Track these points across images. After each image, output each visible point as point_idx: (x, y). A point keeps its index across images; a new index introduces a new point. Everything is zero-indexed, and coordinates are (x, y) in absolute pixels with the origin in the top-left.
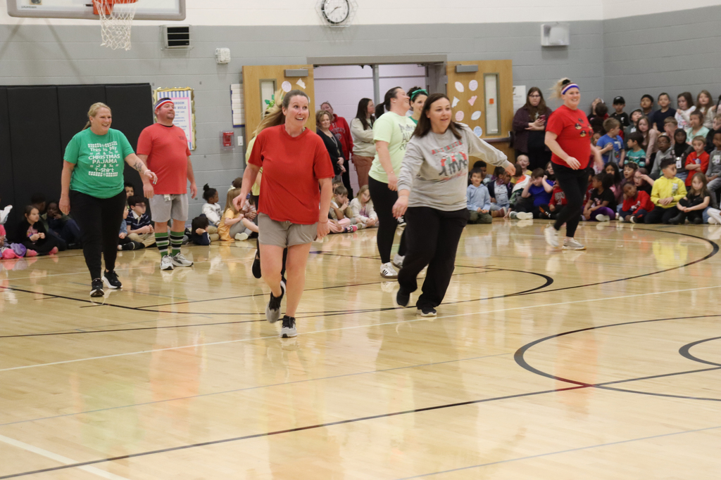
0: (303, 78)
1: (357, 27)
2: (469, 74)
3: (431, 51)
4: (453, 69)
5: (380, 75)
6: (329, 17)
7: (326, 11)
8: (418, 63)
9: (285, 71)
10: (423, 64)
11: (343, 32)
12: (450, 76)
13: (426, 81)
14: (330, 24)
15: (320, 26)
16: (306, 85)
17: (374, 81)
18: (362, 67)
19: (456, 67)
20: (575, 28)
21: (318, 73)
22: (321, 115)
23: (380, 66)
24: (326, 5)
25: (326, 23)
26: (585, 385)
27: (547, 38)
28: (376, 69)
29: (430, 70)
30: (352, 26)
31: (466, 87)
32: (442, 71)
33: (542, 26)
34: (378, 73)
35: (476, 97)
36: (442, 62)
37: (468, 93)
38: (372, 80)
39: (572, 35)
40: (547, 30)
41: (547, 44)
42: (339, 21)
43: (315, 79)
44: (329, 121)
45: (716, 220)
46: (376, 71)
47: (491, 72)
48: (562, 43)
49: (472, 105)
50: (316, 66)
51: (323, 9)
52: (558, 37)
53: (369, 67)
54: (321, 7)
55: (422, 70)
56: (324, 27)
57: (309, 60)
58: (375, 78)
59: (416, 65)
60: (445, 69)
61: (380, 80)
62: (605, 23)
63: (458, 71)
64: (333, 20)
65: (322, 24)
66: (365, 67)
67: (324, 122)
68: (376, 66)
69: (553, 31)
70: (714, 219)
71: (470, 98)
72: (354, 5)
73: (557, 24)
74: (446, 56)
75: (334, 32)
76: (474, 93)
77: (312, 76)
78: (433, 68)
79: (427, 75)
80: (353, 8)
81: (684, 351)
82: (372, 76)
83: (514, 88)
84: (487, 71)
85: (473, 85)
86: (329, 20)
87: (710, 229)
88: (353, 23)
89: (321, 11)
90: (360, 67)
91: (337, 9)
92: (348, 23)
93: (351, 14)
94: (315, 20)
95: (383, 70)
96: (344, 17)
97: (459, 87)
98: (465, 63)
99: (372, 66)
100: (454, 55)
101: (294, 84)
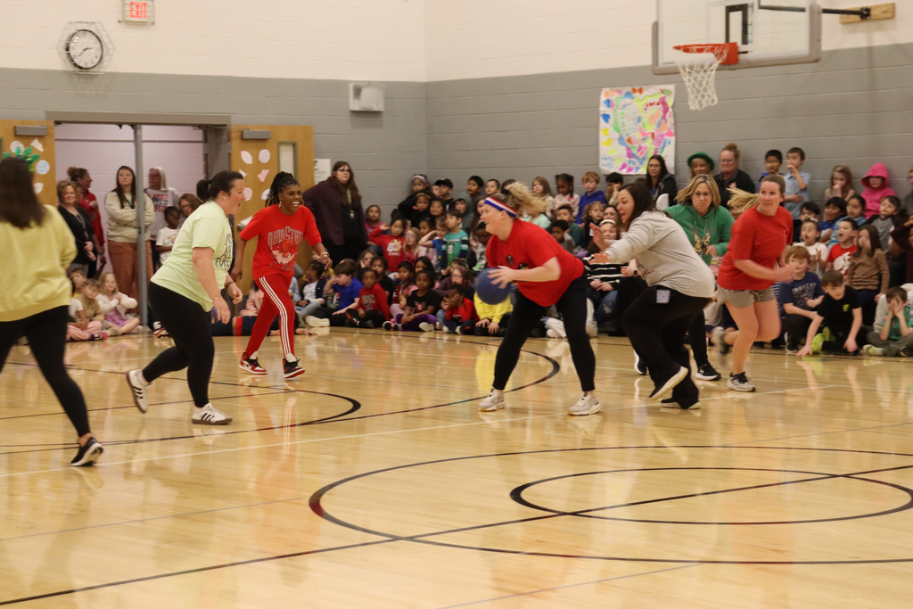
0: (40, 137)
1: (114, 75)
2: (258, 141)
3: (211, 110)
4: (239, 134)
5: (144, 139)
6: (76, 61)
7: (72, 52)
8: (193, 125)
9: (15, 128)
10: (199, 126)
11: (96, 80)
12: (235, 143)
13: (204, 149)
14: (77, 69)
15: (65, 71)
16: (44, 147)
17: (136, 145)
18: (120, 126)
19: (242, 132)
20: (391, 90)
21: (60, 131)
22: (64, 187)
23: (144, 127)
24: (72, 45)
25: (71, 68)
26: (396, 538)
27: (357, 101)
28: (138, 130)
29: (208, 134)
30: (107, 74)
31: (256, 158)
32: (225, 137)
33: (351, 85)
34: (141, 136)
35: (268, 171)
36: (225, 125)
37: (258, 165)
38: (132, 145)
39: (388, 98)
40: (358, 91)
41: (357, 108)
42: (89, 66)
43: (57, 140)
44: (73, 195)
45: (558, 333)
46: (138, 133)
47: (287, 140)
48: (375, 108)
49: (263, 181)
50: (58, 123)
51: (67, 49)
52: (370, 100)
53: (129, 128)
54: (65, 47)
55: (199, 135)
56: (69, 73)
57: (49, 114)
58: (137, 141)
59: (191, 128)
60: (229, 133)
61: (144, 144)
62: (427, 85)
63: (245, 137)
64: (82, 65)
65: (66, 69)
66: (124, 127)
67: (66, 196)
68: (138, 126)
69: (364, 93)
70: (555, 331)
71: (260, 172)
72: (110, 46)
73: (370, 84)
74: (229, 117)
75: (82, 80)
76: (265, 166)
77: (52, 135)
78: (213, 134)
79: (206, 140)
80: (108, 50)
81: (516, 494)
82: (132, 138)
83: (316, 162)
84: (281, 140)
85: (265, 155)
86: (75, 65)
87: (550, 343)
88: (108, 70)
89: (65, 52)
90: (117, 127)
91: (87, 51)
92: (101, 70)
93: (106, 59)
94: (57, 63)
95: (147, 132)
96: (96, 61)
97: (246, 157)
98: (255, 128)
99: (133, 126)
100: (240, 117)
101: (26, 145)
